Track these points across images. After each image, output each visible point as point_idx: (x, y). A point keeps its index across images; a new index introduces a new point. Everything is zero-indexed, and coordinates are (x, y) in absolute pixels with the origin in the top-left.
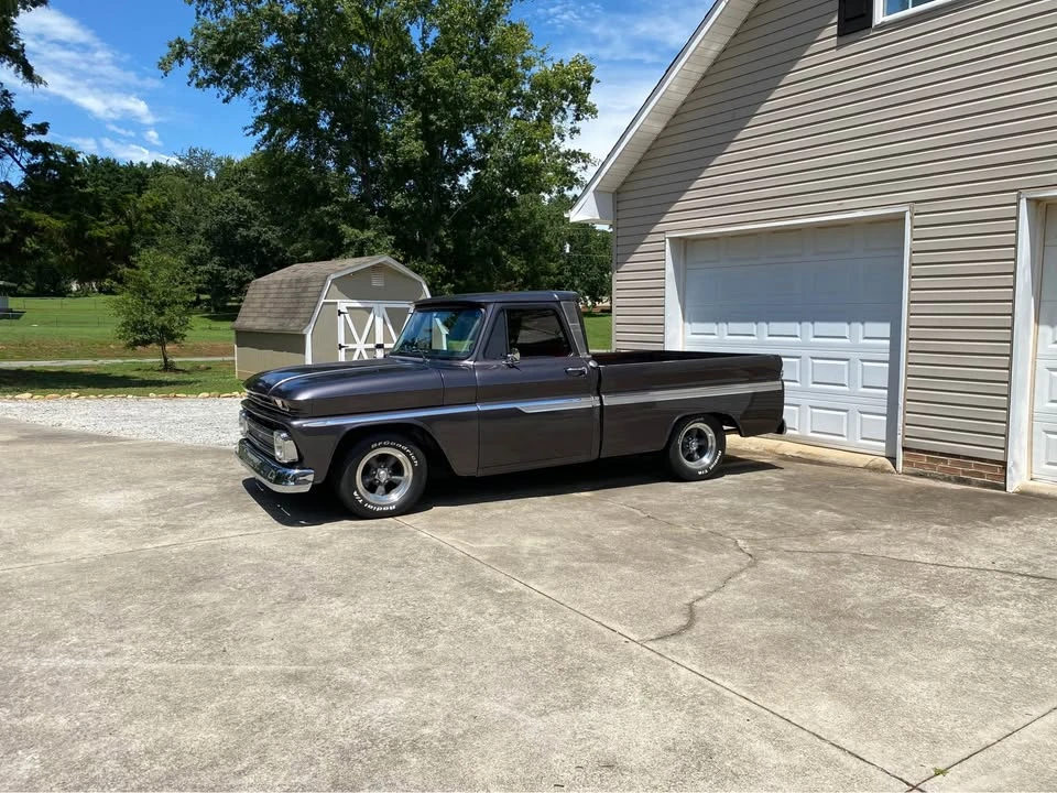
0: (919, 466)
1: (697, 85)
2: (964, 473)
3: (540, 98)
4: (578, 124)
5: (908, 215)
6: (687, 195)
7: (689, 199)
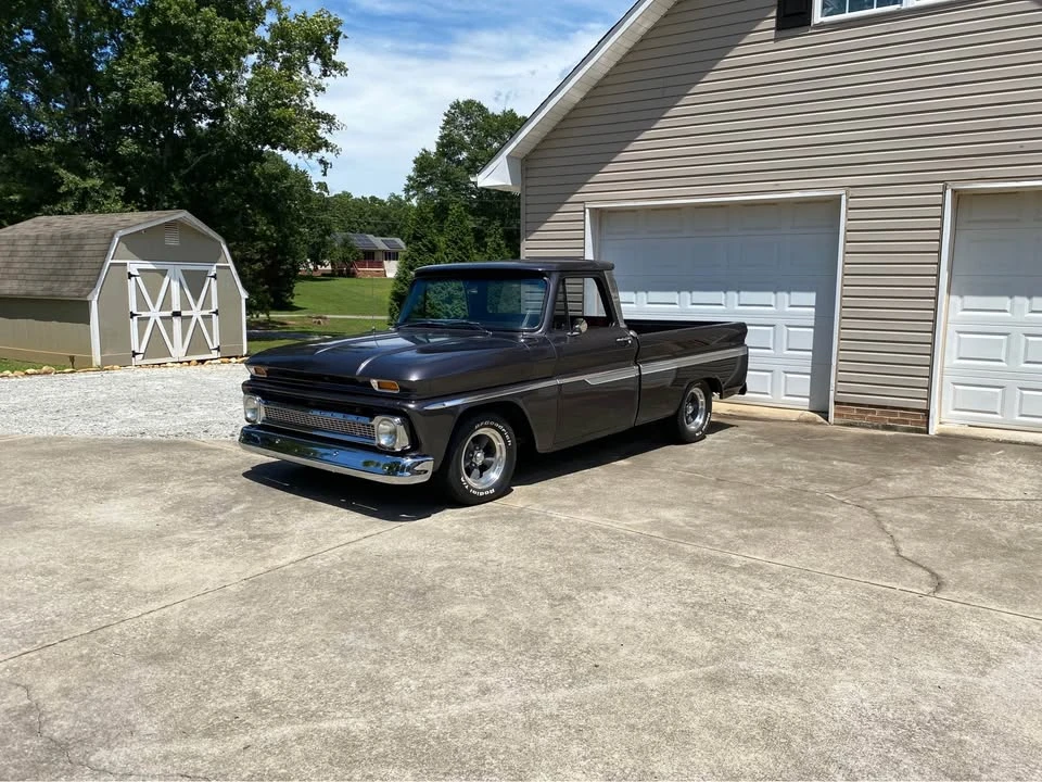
0: (848, 417)
1: (621, 60)
2: (890, 421)
3: (282, 49)
4: (325, 81)
5: (844, 197)
6: (609, 167)
7: (610, 171)
